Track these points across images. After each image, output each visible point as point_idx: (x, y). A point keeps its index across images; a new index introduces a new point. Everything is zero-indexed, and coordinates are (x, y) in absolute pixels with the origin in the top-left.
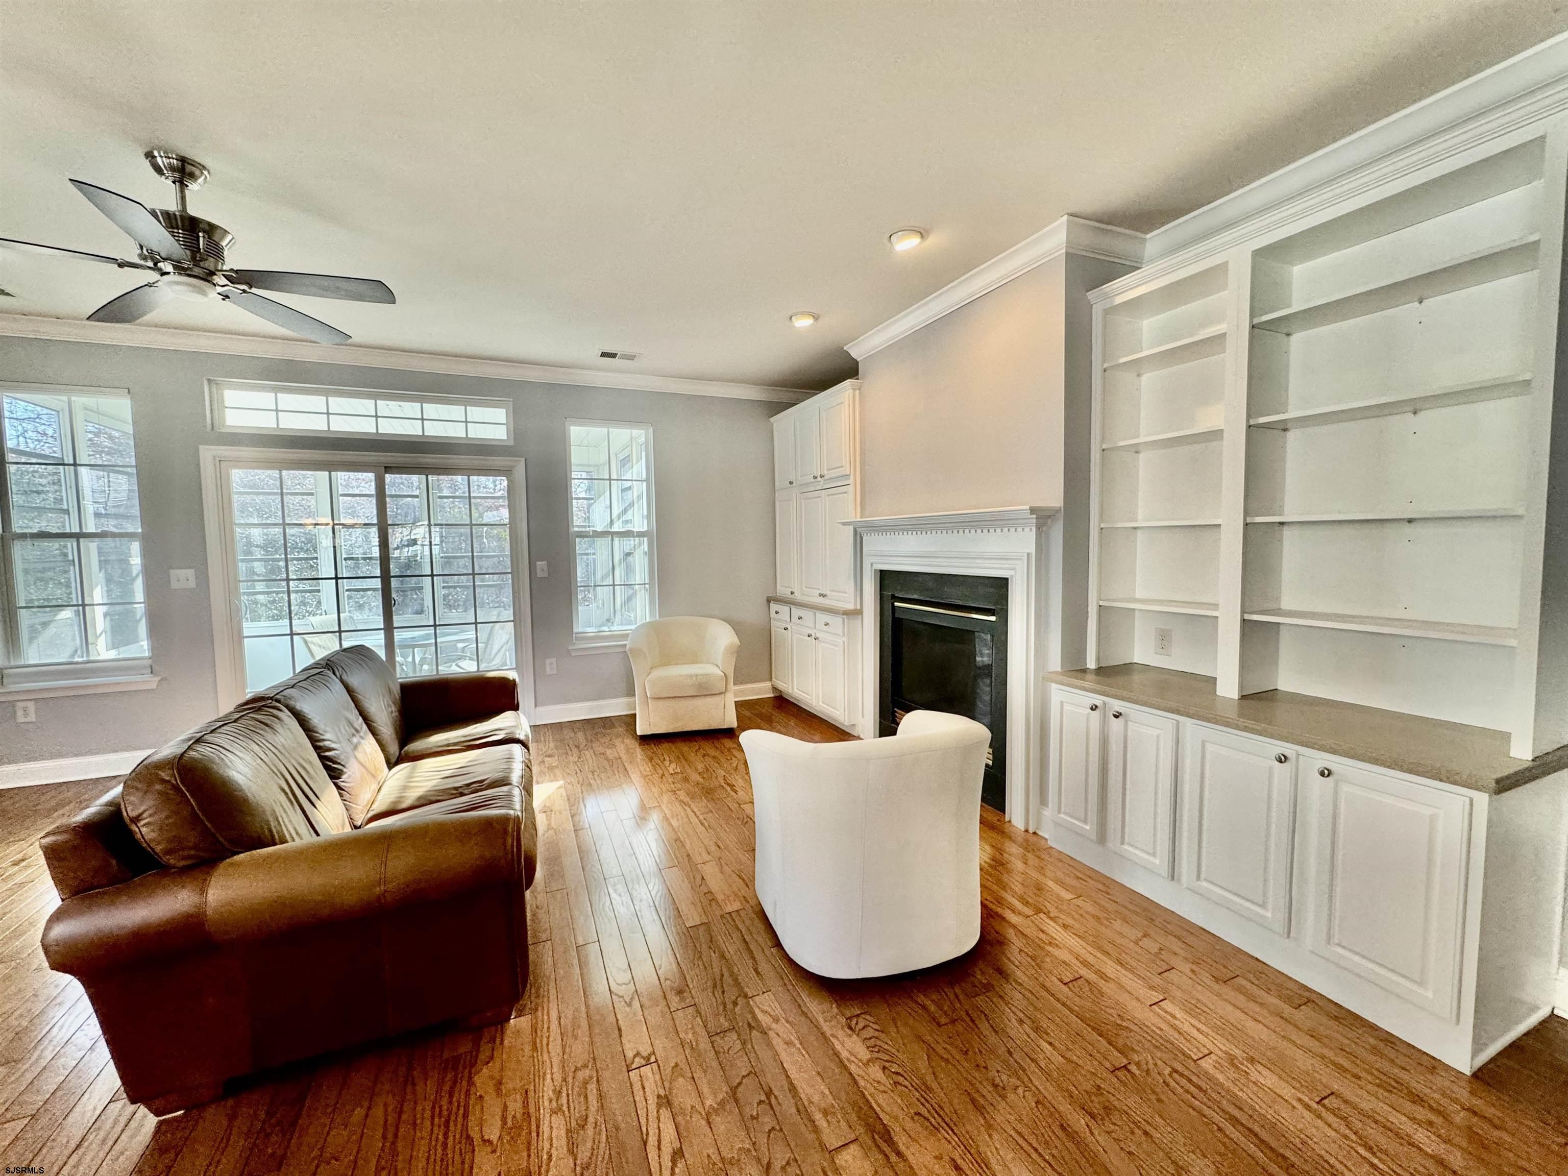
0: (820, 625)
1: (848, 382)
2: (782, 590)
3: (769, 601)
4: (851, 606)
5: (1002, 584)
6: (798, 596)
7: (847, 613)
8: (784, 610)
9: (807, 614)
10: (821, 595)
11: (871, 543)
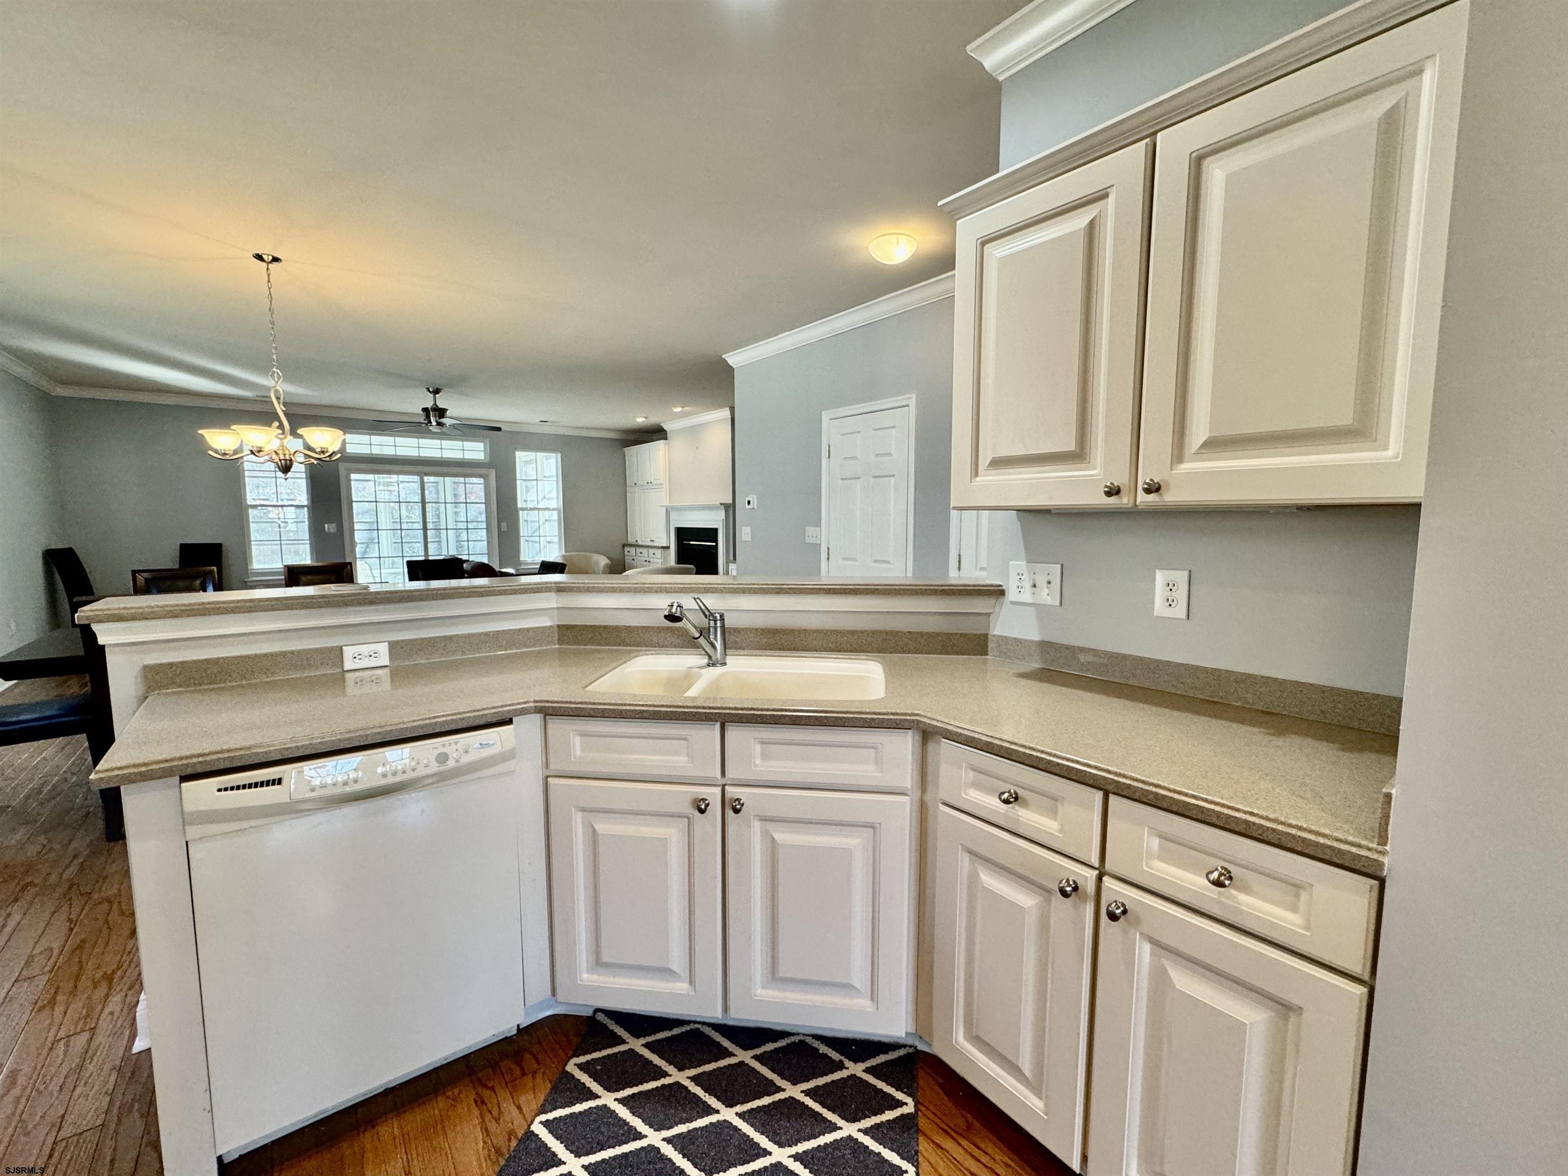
0: (651, 555)
1: (662, 441)
2: (631, 540)
3: (624, 546)
4: (665, 545)
5: (715, 531)
6: (640, 543)
7: (663, 548)
8: (632, 550)
9: (644, 551)
10: (651, 541)
11: (673, 516)
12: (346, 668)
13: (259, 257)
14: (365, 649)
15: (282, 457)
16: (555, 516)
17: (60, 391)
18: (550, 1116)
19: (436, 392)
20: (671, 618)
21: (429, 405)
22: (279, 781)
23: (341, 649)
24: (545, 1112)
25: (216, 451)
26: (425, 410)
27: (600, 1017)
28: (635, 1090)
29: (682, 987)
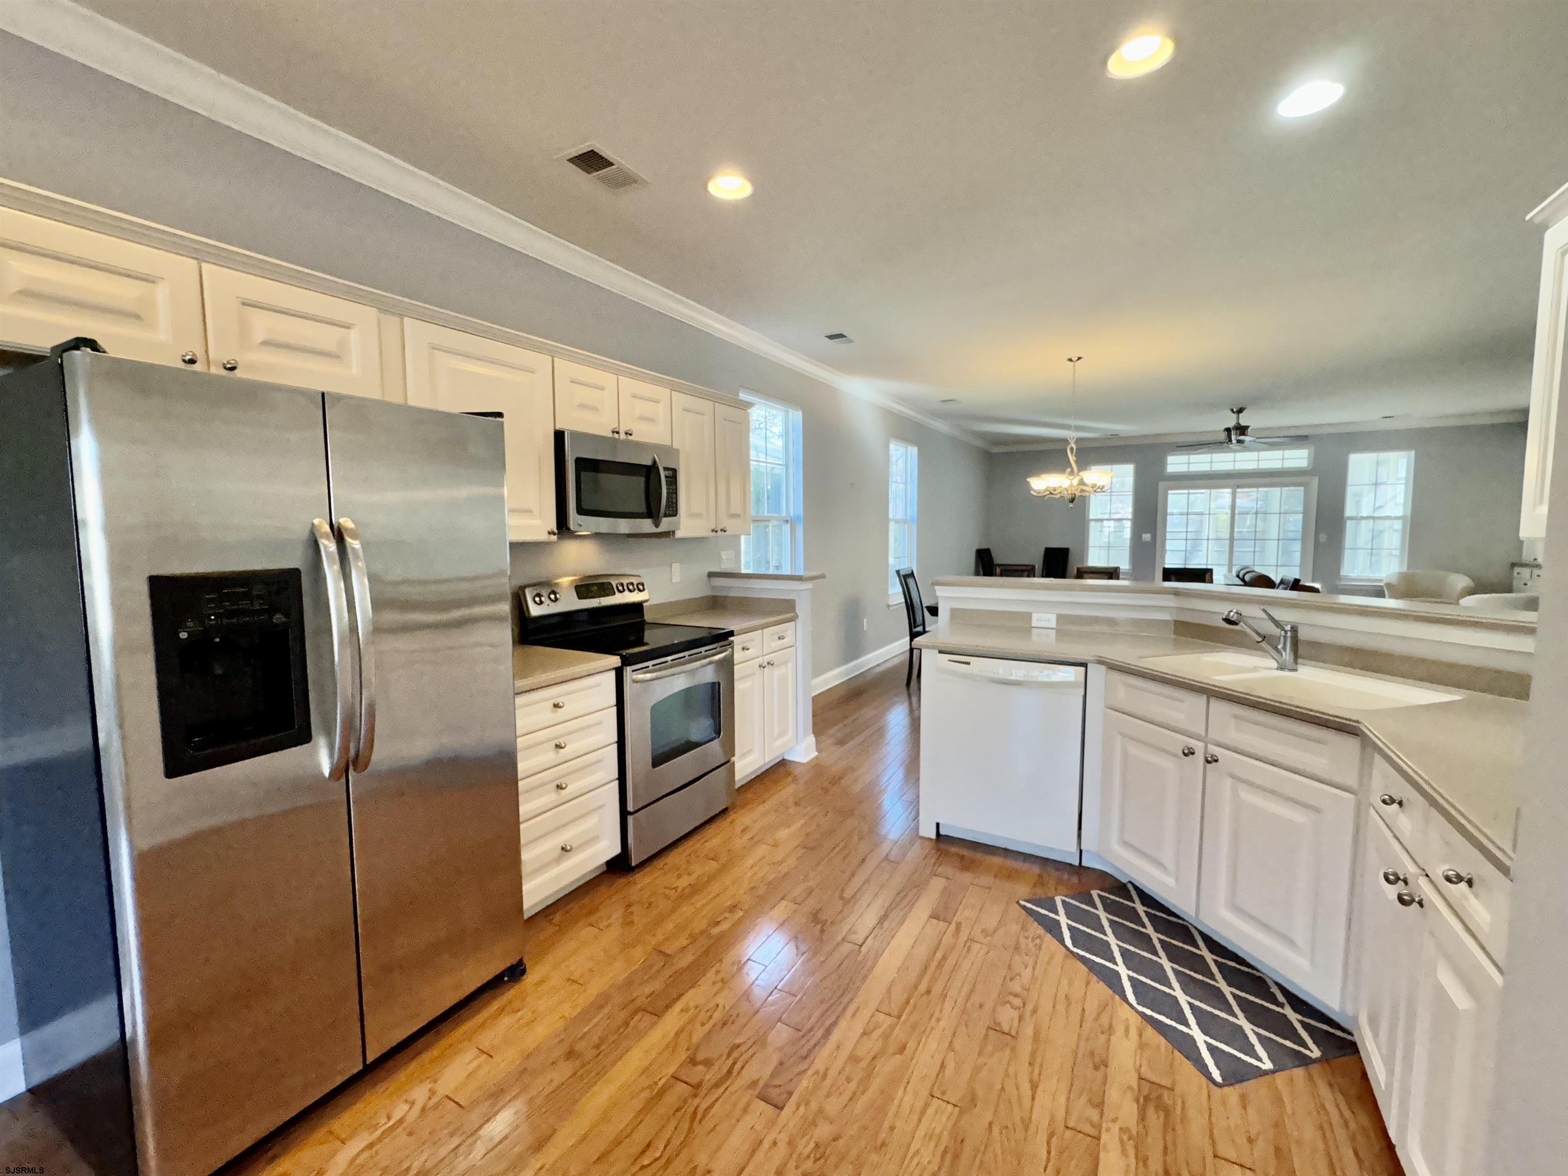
12: (1033, 625)
13: (1070, 360)
14: (1044, 616)
15: (1070, 492)
16: (1398, 525)
17: (995, 450)
18: (1067, 900)
19: (1240, 411)
20: (1228, 621)
21: (1231, 424)
22: (968, 663)
23: (1031, 614)
24: (1066, 896)
25: (1035, 491)
26: (1228, 430)
27: (1130, 887)
28: (1120, 920)
29: (1171, 881)
